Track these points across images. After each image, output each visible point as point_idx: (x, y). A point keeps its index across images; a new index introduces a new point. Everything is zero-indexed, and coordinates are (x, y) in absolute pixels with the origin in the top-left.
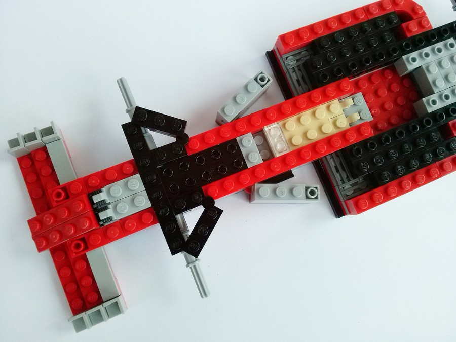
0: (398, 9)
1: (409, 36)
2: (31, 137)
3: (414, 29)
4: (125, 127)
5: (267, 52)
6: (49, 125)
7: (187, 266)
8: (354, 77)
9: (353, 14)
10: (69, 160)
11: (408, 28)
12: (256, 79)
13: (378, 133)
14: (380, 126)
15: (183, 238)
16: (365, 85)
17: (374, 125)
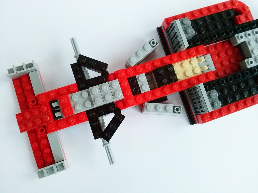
0: (234, 7)
1: (240, 23)
2: (20, 68)
3: (243, 20)
4: (72, 66)
5: (157, 28)
6: (31, 62)
7: (103, 146)
8: (206, 45)
9: (208, 9)
10: (41, 82)
11: (239, 19)
12: (149, 43)
13: (218, 78)
14: (219, 74)
15: (101, 130)
16: (212, 50)
17: (216, 73)
